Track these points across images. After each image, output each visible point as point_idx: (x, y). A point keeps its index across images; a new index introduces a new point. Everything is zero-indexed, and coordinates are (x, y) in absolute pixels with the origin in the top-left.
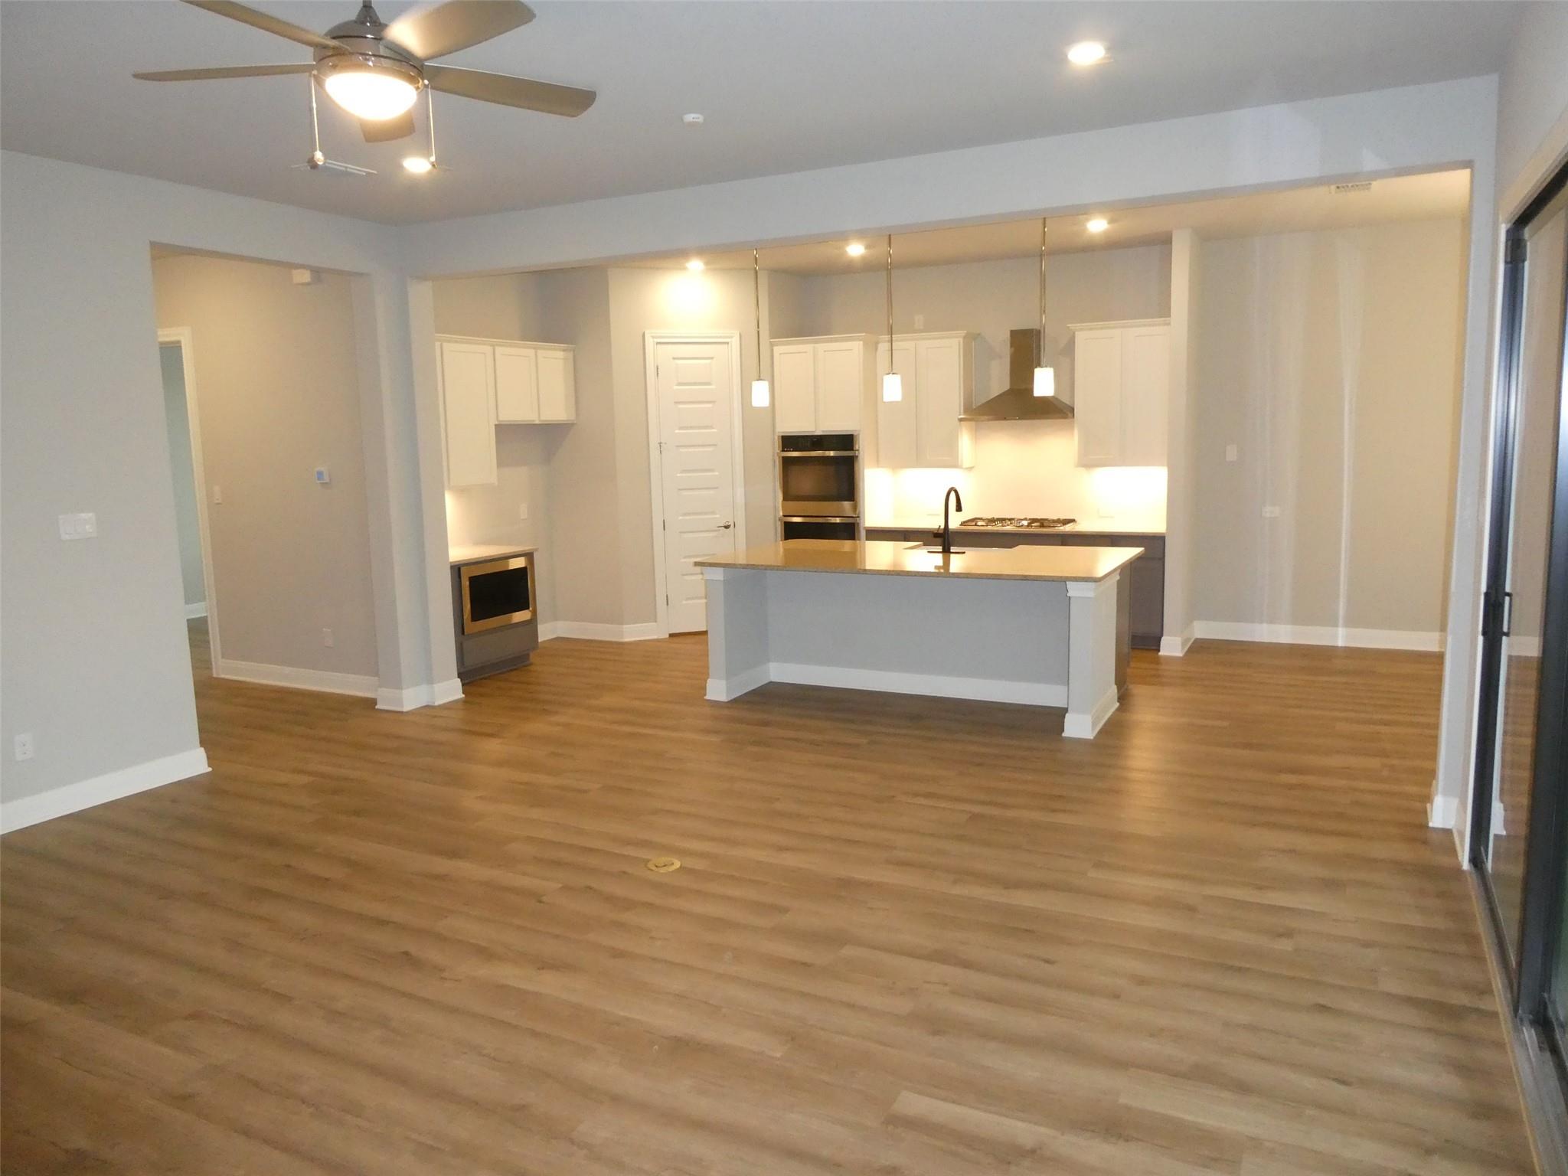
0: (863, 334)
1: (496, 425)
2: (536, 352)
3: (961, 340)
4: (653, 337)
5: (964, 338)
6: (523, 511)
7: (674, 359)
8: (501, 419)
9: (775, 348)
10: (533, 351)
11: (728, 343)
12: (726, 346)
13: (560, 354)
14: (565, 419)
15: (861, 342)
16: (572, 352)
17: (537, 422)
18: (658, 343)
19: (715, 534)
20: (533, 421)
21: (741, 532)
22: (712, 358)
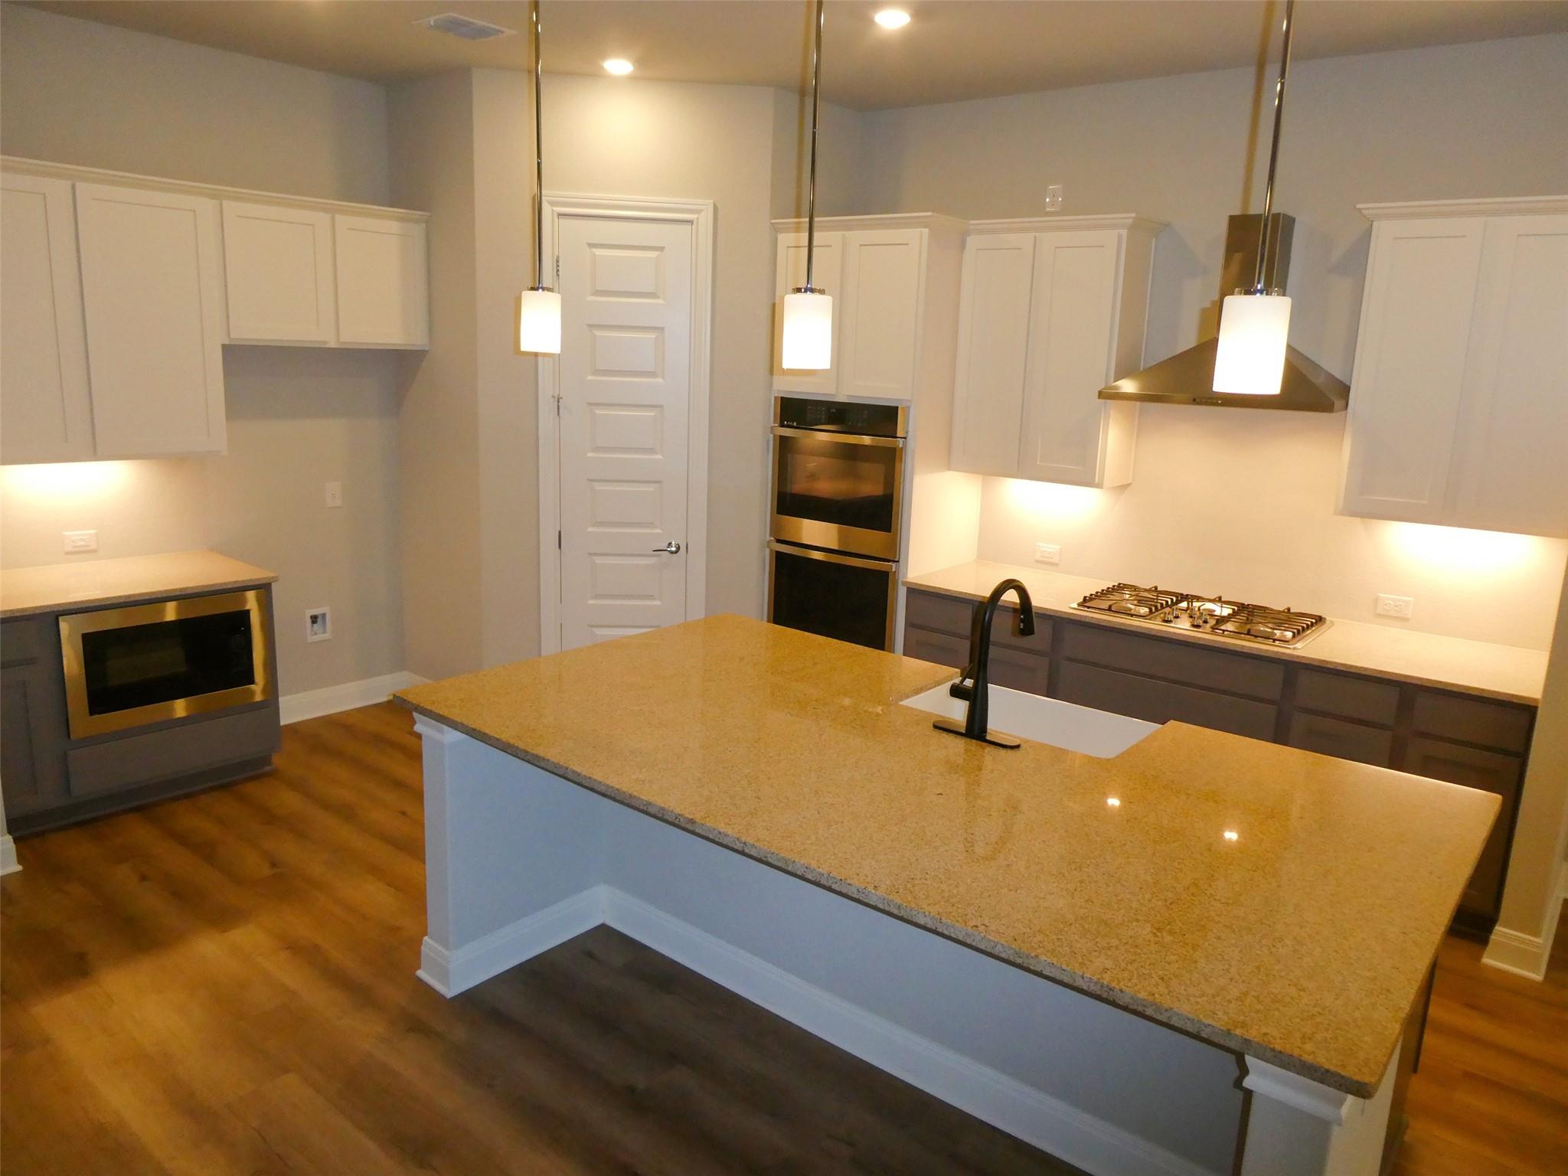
0: (930, 214)
1: (224, 346)
2: (333, 218)
3: (1124, 232)
4: (552, 204)
5: (1133, 228)
6: (333, 493)
7: (591, 245)
8: (232, 336)
9: (780, 236)
10: (328, 216)
11: (691, 222)
12: (688, 227)
13: (394, 226)
14: (400, 342)
15: (926, 231)
16: (424, 225)
17: (333, 345)
18: (560, 215)
19: (652, 561)
20: (325, 342)
21: (698, 561)
22: (661, 249)
